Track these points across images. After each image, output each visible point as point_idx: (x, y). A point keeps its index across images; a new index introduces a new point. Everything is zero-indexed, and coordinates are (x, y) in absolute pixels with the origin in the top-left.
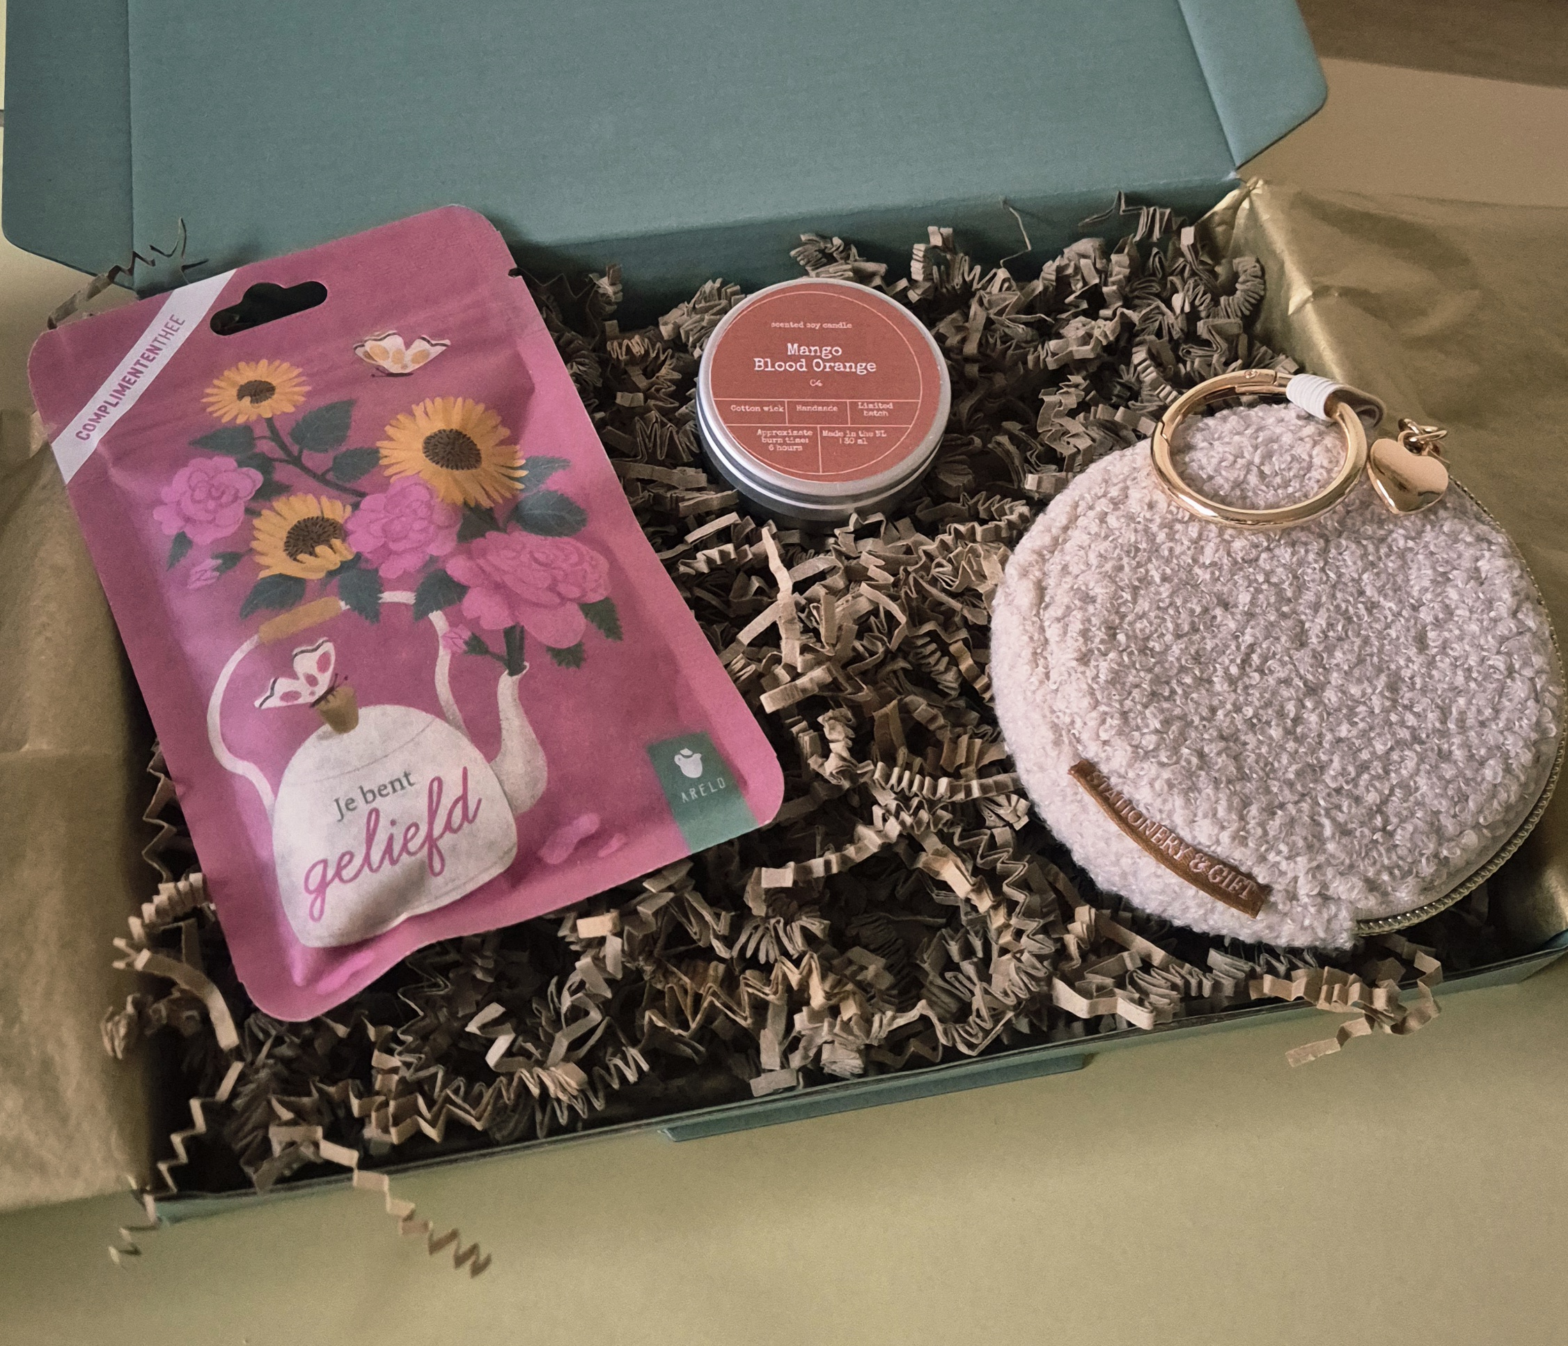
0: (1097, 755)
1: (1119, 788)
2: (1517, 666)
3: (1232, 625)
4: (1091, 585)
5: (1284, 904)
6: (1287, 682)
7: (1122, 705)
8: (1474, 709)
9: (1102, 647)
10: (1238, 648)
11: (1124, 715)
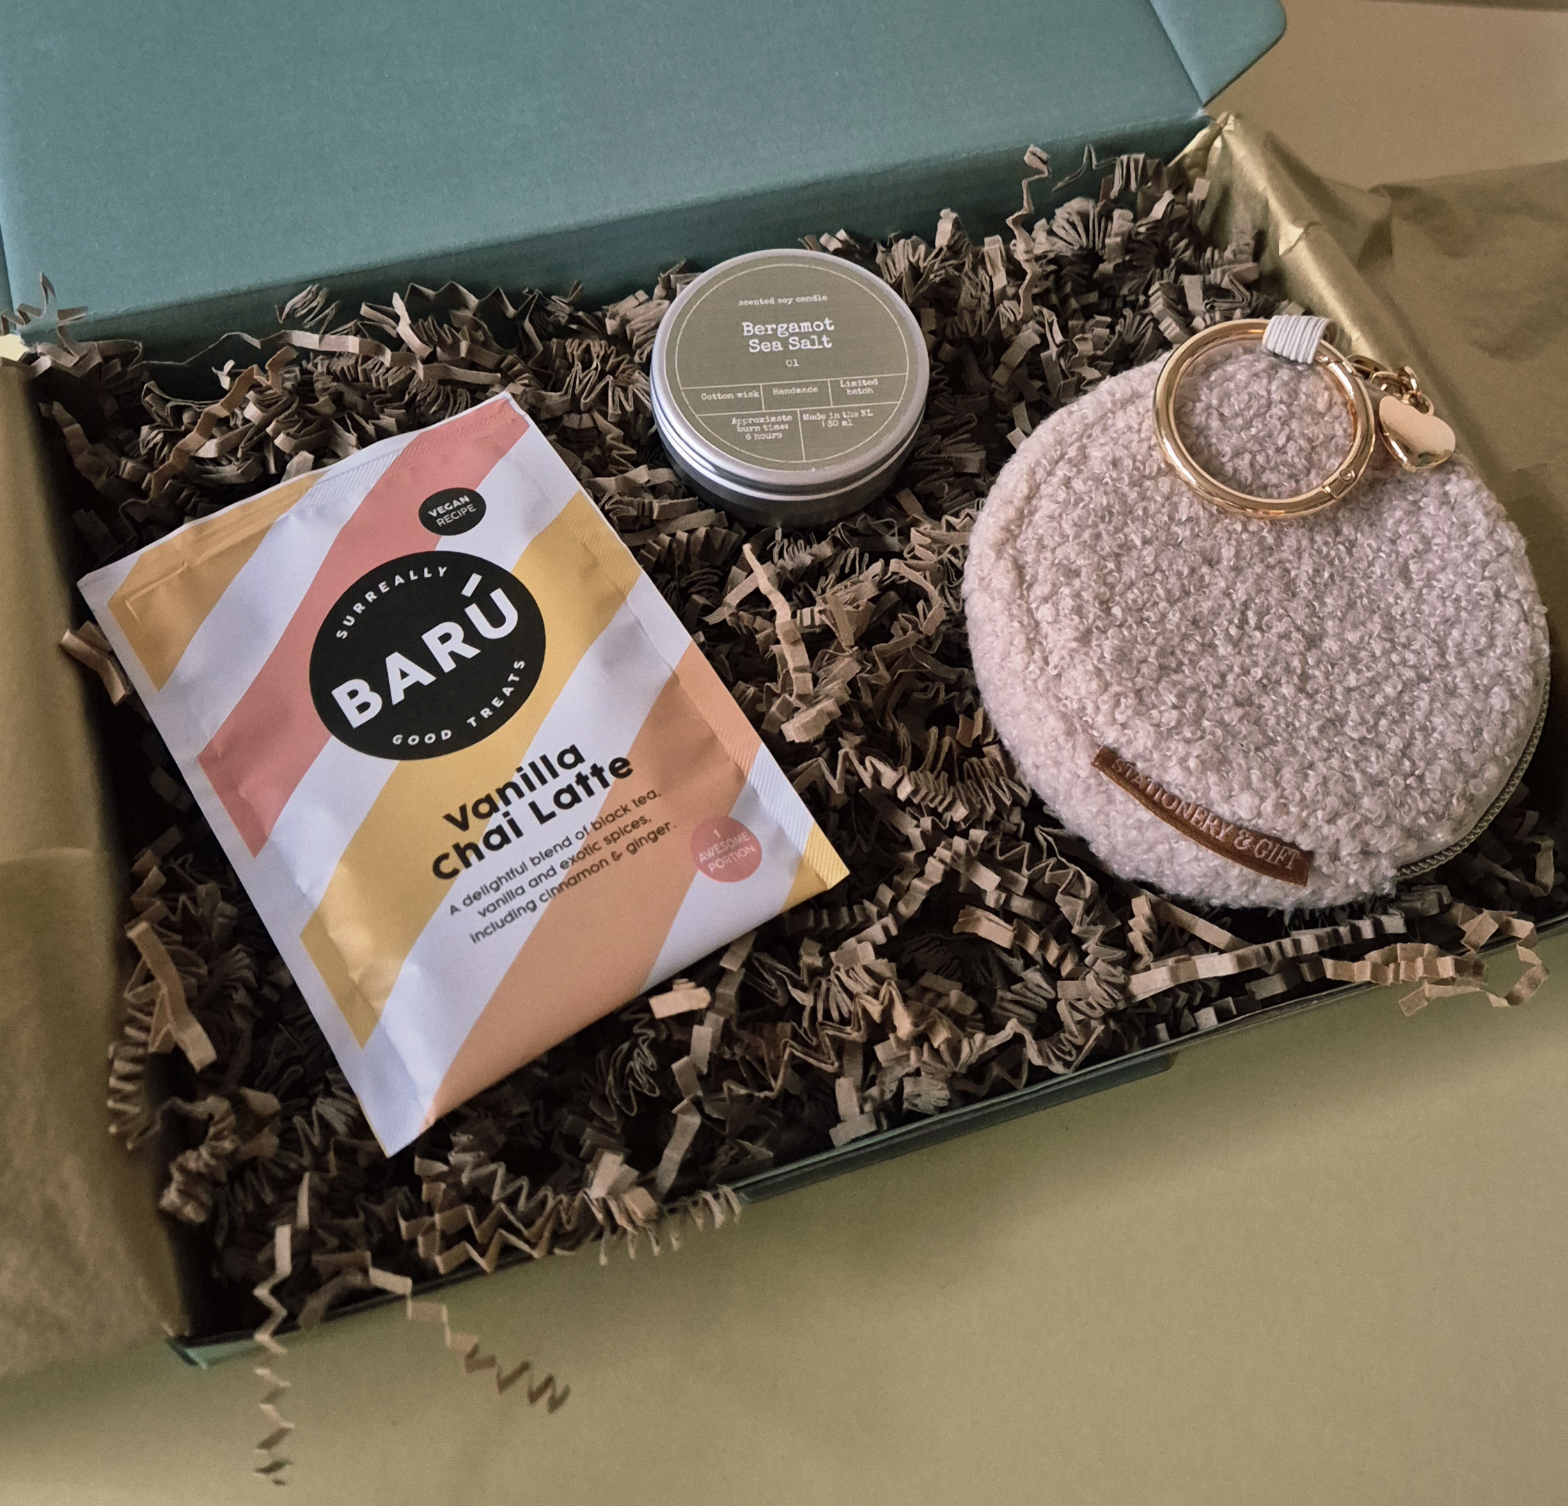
0: (1116, 741)
1: (1147, 773)
2: (1503, 590)
3: (1223, 584)
4: (1073, 556)
5: (1328, 866)
6: (1286, 636)
7: (1134, 684)
8: (1469, 638)
9: (1099, 624)
10: (1233, 607)
11: (1138, 693)
